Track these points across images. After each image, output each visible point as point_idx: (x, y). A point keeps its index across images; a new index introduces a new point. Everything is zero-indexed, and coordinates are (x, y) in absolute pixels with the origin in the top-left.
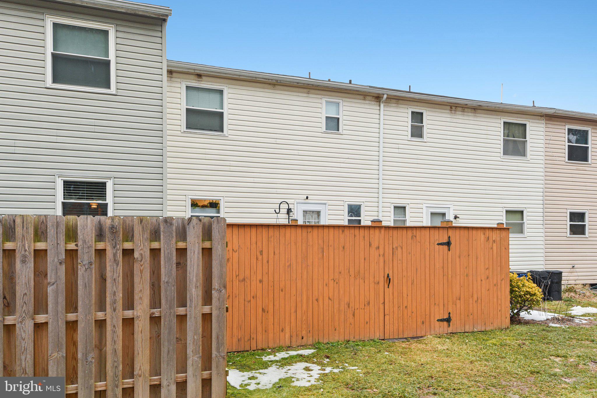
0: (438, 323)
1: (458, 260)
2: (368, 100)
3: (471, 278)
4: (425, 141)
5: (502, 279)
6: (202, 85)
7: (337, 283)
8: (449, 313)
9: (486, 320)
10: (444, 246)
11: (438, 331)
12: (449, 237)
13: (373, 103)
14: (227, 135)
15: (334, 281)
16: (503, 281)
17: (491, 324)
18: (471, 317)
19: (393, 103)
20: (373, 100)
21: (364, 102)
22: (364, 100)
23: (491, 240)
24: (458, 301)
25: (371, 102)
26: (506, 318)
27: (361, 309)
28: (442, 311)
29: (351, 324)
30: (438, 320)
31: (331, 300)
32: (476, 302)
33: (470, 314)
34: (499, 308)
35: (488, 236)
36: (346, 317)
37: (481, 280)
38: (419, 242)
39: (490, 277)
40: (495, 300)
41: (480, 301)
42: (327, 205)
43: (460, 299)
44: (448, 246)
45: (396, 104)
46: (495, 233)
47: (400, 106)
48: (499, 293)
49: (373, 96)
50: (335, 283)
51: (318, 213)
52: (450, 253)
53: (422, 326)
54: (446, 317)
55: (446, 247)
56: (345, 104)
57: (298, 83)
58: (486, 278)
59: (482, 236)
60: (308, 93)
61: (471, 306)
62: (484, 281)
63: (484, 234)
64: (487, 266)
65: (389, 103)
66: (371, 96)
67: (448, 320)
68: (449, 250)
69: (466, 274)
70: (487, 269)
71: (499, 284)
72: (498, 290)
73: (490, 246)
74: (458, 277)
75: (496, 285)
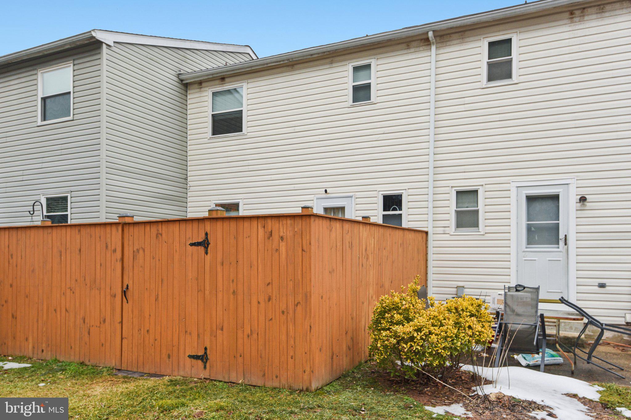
0: (188, 360)
1: (219, 268)
2: (414, 47)
3: (240, 298)
4: (516, 82)
5: (296, 303)
6: (225, 87)
7: (73, 293)
8: (206, 349)
9: (266, 368)
10: (199, 247)
11: (189, 373)
12: (206, 234)
13: (421, 49)
14: (246, 134)
15: (71, 290)
16: (299, 307)
17: (274, 378)
18: (240, 360)
19: (455, 40)
20: (422, 44)
21: (409, 51)
22: (408, 48)
23: (276, 236)
24: (219, 332)
25: (417, 49)
26: (305, 372)
27: (97, 326)
28: (196, 343)
29: (86, 344)
30: (191, 357)
31: (68, 312)
32: (248, 336)
33: (238, 355)
34: (292, 353)
35: (270, 230)
36: (82, 334)
37: (259, 303)
38: (166, 242)
39: (274, 298)
40: (284, 338)
41: (255, 336)
42: (353, 198)
43: (222, 329)
44: (205, 247)
45: (460, 39)
46: (283, 225)
47: (467, 39)
48: (291, 327)
49: (421, 40)
50: (72, 292)
51: (342, 209)
52: (208, 257)
53: (167, 361)
54: (201, 353)
55: (201, 249)
56: (380, 62)
57: (312, 55)
58: (267, 300)
59: (261, 231)
60: (332, 63)
61: (240, 341)
62: (262, 304)
63: (264, 227)
64: (269, 280)
65: (448, 41)
66: (418, 40)
67: (203, 358)
68: (206, 253)
69: (232, 291)
70: (269, 284)
71: (291, 312)
72: (289, 319)
73: (273, 247)
74: (220, 295)
75: (285, 313)
